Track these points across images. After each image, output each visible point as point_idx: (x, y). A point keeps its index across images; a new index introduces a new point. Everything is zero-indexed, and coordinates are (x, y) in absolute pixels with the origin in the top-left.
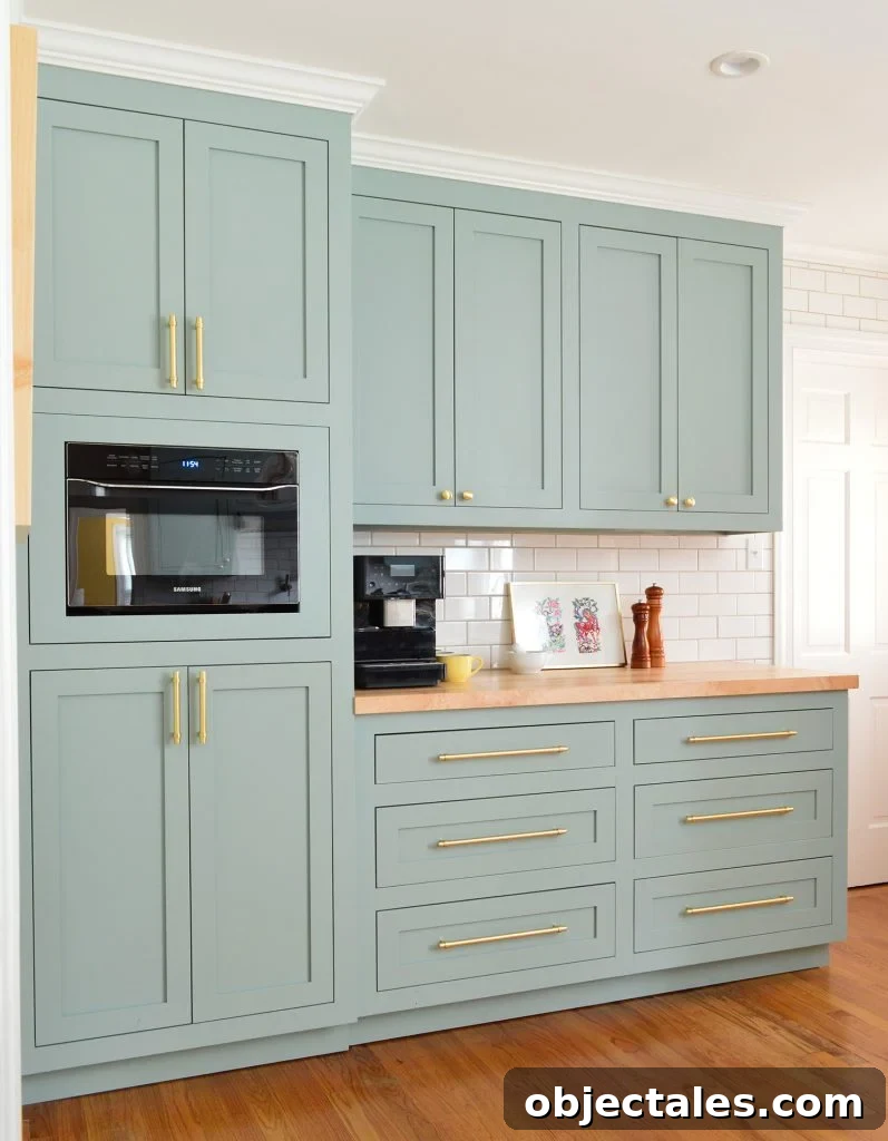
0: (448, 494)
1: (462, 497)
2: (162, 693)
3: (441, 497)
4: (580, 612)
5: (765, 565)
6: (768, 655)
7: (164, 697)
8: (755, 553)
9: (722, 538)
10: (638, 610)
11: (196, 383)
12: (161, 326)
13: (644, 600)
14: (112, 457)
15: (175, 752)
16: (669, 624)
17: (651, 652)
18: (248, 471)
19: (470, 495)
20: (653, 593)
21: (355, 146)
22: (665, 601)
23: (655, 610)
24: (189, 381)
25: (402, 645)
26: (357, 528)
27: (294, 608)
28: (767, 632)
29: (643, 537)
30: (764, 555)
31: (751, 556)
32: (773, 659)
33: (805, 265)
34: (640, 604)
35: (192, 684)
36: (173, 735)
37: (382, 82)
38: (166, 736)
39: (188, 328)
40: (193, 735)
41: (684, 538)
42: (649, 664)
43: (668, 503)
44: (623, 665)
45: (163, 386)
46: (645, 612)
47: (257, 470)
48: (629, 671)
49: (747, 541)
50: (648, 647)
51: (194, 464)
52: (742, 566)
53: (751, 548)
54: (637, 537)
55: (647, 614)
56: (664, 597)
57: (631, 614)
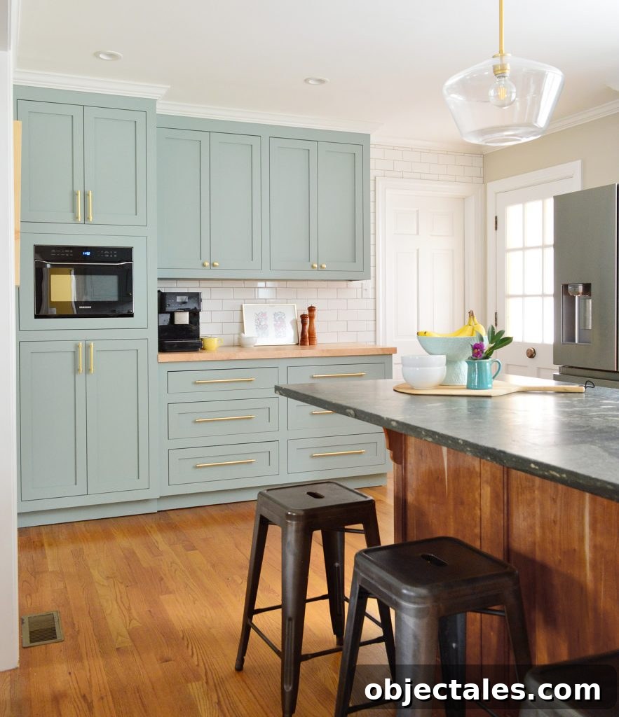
0: (207, 264)
1: (213, 265)
2: (74, 352)
3: (204, 265)
4: (277, 318)
5: (371, 295)
6: (373, 340)
7: (75, 353)
8: (366, 290)
9: (349, 283)
10: (303, 317)
11: (89, 218)
12: (74, 194)
13: (307, 313)
14: (54, 251)
15: (81, 377)
16: (319, 325)
17: (309, 337)
18: (111, 256)
19: (217, 264)
20: (311, 309)
21: (157, 106)
22: (316, 313)
23: (312, 317)
24: (86, 217)
25: (185, 333)
26: (159, 279)
27: (131, 315)
28: (373, 329)
29: (309, 282)
30: (371, 292)
31: (364, 292)
32: (375, 342)
33: (392, 148)
34: (304, 315)
35: (87, 348)
36: (79, 370)
37: (169, 87)
38: (76, 370)
39: (85, 195)
40: (87, 370)
41: (330, 283)
42: (308, 343)
43: (313, 267)
44: (298, 344)
45: (75, 220)
46: (307, 319)
47: (115, 256)
48: (299, 346)
49: (362, 284)
50: (308, 335)
51: (88, 254)
52: (359, 296)
53: (364, 288)
54: (306, 282)
55: (308, 320)
56: (316, 311)
57: (300, 320)
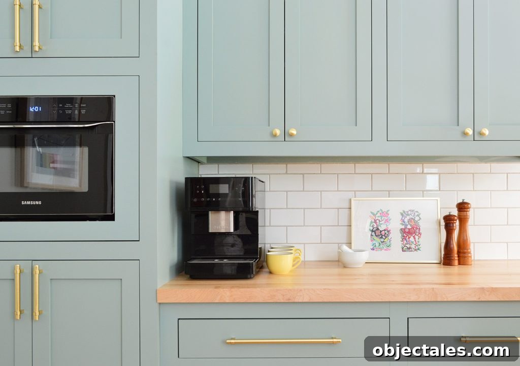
0: (278, 133)
4: (406, 220)
10: (448, 220)
13: (455, 212)
16: (474, 232)
17: (459, 252)
18: (76, 112)
19: (294, 132)
20: (462, 207)
22: (471, 213)
23: (463, 220)
27: (111, 217)
34: (450, 216)
41: (495, 163)
42: (456, 262)
43: (465, 134)
45: (15, 52)
46: (454, 222)
47: (83, 112)
48: (442, 266)
50: (456, 249)
55: (457, 223)
56: (471, 209)
57: (443, 223)
